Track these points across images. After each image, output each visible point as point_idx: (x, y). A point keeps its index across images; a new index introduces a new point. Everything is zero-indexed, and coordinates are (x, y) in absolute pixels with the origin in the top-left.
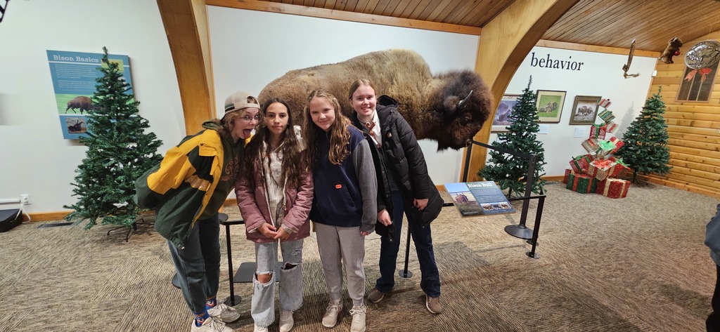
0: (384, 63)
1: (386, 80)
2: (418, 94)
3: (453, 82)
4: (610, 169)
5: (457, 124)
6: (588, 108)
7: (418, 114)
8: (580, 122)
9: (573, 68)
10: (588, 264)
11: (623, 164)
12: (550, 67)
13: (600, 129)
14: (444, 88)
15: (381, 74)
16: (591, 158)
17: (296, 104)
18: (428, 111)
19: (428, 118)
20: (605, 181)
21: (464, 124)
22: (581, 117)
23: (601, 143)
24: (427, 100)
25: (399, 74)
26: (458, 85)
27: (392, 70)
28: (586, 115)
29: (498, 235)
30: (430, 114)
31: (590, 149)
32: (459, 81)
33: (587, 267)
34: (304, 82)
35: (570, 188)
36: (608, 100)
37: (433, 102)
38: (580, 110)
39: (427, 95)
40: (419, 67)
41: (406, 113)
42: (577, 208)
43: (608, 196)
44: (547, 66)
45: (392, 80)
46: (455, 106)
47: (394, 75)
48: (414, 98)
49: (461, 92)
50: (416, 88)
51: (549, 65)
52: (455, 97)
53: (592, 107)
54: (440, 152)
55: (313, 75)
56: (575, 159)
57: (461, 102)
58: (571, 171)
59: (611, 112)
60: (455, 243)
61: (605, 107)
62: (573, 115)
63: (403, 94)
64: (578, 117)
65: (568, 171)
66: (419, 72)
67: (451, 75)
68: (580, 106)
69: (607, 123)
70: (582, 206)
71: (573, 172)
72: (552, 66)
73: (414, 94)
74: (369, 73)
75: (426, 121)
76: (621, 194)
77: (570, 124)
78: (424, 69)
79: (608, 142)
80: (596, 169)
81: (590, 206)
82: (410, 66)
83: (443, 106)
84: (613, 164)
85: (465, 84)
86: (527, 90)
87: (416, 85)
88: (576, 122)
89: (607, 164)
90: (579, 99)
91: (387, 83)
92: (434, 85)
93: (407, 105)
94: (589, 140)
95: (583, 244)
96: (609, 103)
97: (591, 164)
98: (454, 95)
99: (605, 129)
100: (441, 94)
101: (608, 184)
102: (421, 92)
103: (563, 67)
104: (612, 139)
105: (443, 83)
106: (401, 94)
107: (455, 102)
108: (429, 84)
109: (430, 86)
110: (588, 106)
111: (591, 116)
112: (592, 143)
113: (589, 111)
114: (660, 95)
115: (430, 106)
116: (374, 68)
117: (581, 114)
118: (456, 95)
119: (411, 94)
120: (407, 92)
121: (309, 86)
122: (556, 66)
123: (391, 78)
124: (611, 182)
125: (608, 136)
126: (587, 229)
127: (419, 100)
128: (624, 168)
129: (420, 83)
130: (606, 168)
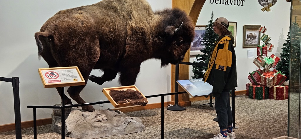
0: (123, 4)
1: (127, 17)
2: (148, 26)
3: (169, 17)
4: (274, 77)
5: (174, 45)
6: (253, 34)
7: (150, 39)
8: (250, 45)
9: (239, 4)
10: (265, 127)
11: (282, 74)
12: (223, 4)
13: (263, 48)
14: (163, 21)
15: (123, 12)
16: (261, 72)
17: (76, 33)
18: (155, 36)
19: (156, 41)
20: (273, 87)
21: (179, 45)
22: (250, 42)
23: (265, 59)
24: (154, 29)
25: (134, 12)
26: (172, 18)
27: (129, 9)
28: (253, 40)
29: (210, 123)
30: (157, 39)
31: (259, 65)
32: (172, 16)
33: (265, 128)
34: (79, 18)
35: (251, 97)
36: (264, 27)
37: (158, 31)
38: (248, 37)
39: (153, 26)
40: (146, 7)
41: (142, 39)
42: (257, 107)
43: (277, 99)
44: (220, 3)
45: (130, 16)
46: (173, 32)
47: (131, 13)
48: (146, 28)
49: (175, 23)
50: (146, 21)
51: (222, 3)
52: (172, 26)
53: (255, 33)
54: (163, 68)
55: (82, 14)
56: (251, 74)
57: (176, 29)
58: (250, 84)
59: (268, 36)
60: (185, 129)
61: (263, 33)
62: (244, 40)
63: (138, 25)
64: (247, 41)
65: (248, 85)
66: (146, 10)
67: (166, 12)
68: (248, 33)
69: (267, 44)
70: (260, 105)
71: (251, 85)
72: (224, 3)
73: (145, 26)
74: (115, 12)
75: (155, 44)
76: (284, 97)
77: (243, 48)
78: (149, 8)
79: (270, 58)
80: (265, 78)
81: (265, 105)
82: (141, 7)
83: (165, 32)
84: (275, 74)
85: (176, 18)
86: (211, 21)
87: (145, 20)
88: (247, 45)
89: (272, 75)
90: (246, 28)
91: (128, 18)
92: (156, 19)
93: (142, 33)
94: (258, 58)
95: (262, 121)
96: (265, 30)
97: (262, 75)
98: (170, 25)
99: (266, 49)
100: (162, 25)
101: (275, 90)
102: (149, 24)
103: (231, 4)
104: (272, 56)
105: (162, 17)
106: (137, 25)
107: (172, 29)
108: (153, 19)
109: (154, 20)
110: (254, 33)
111: (256, 40)
112: (260, 60)
113: (254, 37)
114: (297, 23)
115: (156, 33)
116: (118, 8)
117: (249, 39)
118: (172, 25)
119: (143, 25)
120: (141, 24)
121: (82, 21)
122: (227, 3)
123: (130, 14)
124: (277, 88)
125: (269, 54)
126: (264, 115)
127: (149, 30)
128: (282, 76)
129: (147, 17)
130: (271, 78)
